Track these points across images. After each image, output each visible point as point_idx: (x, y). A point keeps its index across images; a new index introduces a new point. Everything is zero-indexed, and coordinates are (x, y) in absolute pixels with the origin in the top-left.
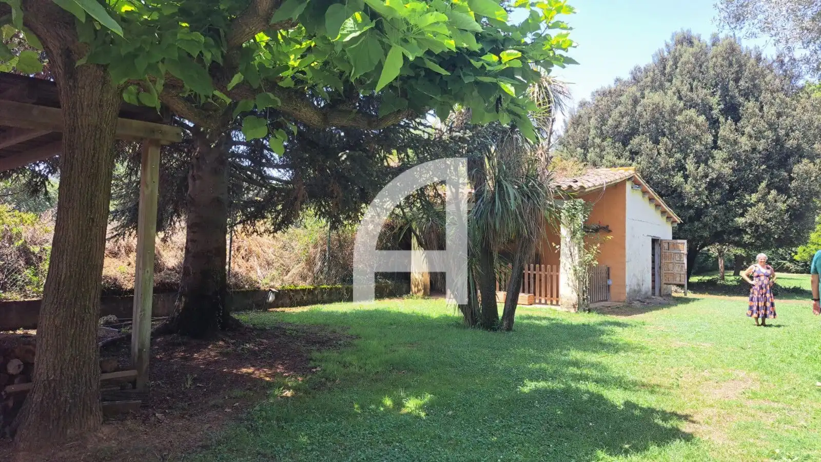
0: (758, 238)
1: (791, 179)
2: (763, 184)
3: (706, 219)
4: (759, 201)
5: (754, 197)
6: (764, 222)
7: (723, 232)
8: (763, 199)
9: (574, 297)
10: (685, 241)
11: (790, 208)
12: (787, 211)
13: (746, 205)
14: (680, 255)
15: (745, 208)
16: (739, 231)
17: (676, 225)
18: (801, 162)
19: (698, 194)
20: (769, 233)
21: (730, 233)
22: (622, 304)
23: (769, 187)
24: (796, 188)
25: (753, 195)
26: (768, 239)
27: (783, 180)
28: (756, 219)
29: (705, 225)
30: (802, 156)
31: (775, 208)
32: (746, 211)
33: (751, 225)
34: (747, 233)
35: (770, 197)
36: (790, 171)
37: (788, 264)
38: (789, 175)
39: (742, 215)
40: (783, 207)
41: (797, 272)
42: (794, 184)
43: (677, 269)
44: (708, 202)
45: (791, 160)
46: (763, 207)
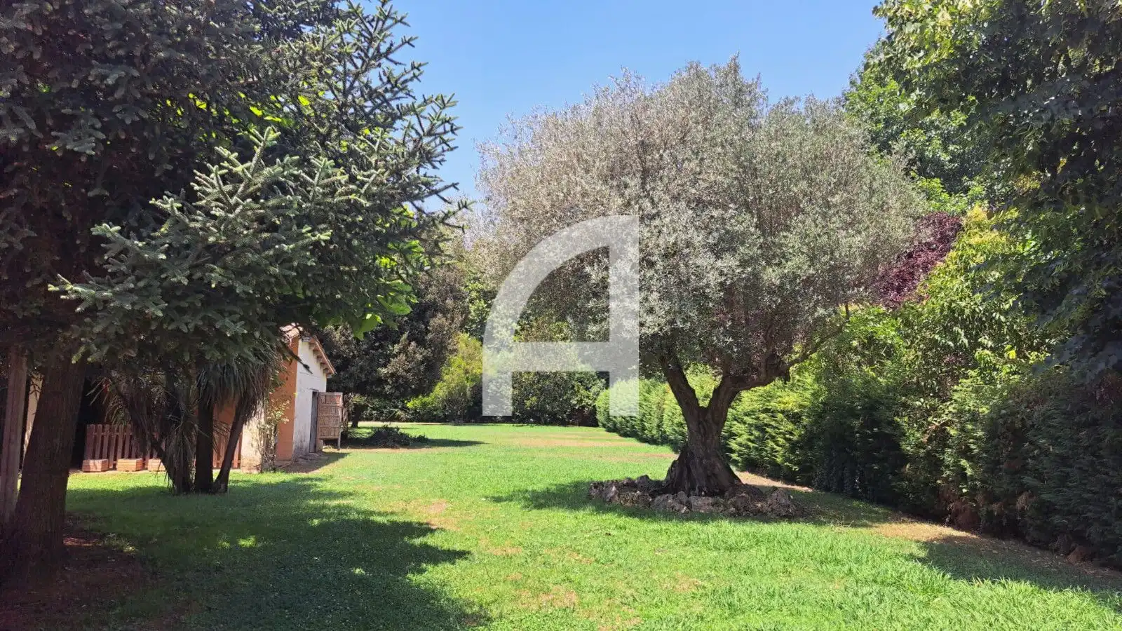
0: (397, 388)
1: (427, 331)
2: (405, 336)
3: (353, 369)
4: (399, 353)
5: (397, 347)
6: (404, 373)
7: (366, 383)
8: (404, 350)
9: (257, 458)
10: (341, 394)
11: (426, 359)
12: (422, 363)
13: (389, 356)
14: (337, 407)
15: (388, 358)
16: (381, 381)
17: (330, 377)
18: (436, 316)
19: (347, 343)
20: (407, 382)
21: (372, 384)
22: (289, 463)
23: (410, 339)
24: (431, 340)
25: (396, 346)
26: (406, 389)
27: (421, 332)
28: (397, 371)
29: (352, 375)
30: (436, 311)
31: (414, 358)
32: (389, 361)
33: (393, 375)
34: (388, 383)
35: (410, 348)
36: (427, 324)
37: (399, 413)
38: (426, 328)
39: (385, 366)
40: (419, 357)
41: (407, 420)
42: (429, 336)
43: (332, 424)
44: (356, 352)
45: (428, 313)
46: (404, 358)
